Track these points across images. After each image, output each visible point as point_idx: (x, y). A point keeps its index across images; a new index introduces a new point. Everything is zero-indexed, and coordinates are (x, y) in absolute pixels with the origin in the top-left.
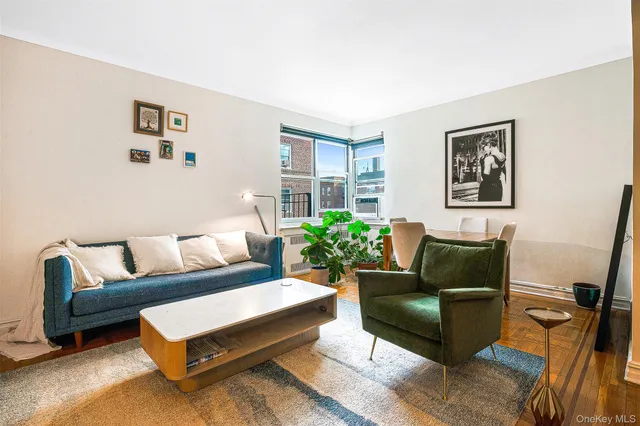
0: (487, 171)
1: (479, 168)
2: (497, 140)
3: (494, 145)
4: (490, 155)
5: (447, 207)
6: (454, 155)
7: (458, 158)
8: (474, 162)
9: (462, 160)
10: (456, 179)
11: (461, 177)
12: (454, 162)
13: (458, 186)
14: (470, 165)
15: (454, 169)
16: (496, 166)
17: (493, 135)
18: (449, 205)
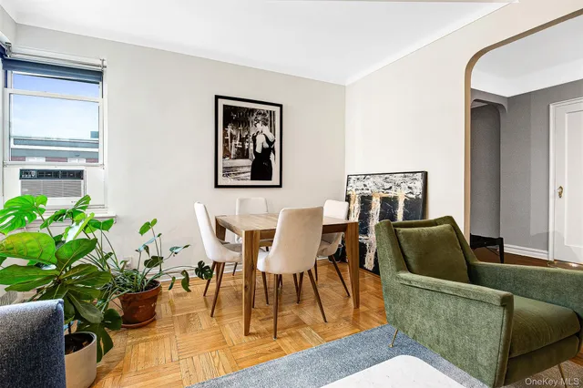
0: (259, 150)
1: (252, 144)
2: (268, 119)
3: (266, 125)
4: (261, 133)
5: (217, 186)
6: (225, 126)
7: (229, 130)
8: (247, 137)
9: (234, 133)
10: (227, 154)
11: (233, 152)
12: (225, 134)
13: (230, 162)
14: (242, 140)
15: (226, 141)
16: (266, 145)
17: (264, 114)
18: (219, 184)
